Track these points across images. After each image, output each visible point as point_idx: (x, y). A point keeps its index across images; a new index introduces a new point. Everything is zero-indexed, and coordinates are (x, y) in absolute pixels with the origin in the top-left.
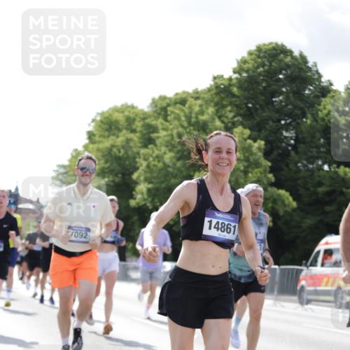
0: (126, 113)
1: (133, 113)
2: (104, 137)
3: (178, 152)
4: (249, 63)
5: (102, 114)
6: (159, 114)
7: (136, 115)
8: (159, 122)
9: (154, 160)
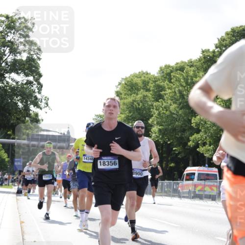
0: (143, 78)
1: (147, 78)
2: (128, 95)
3: (180, 104)
4: (226, 41)
5: (126, 78)
6: (166, 78)
7: (150, 79)
8: (166, 84)
9: (163, 110)
